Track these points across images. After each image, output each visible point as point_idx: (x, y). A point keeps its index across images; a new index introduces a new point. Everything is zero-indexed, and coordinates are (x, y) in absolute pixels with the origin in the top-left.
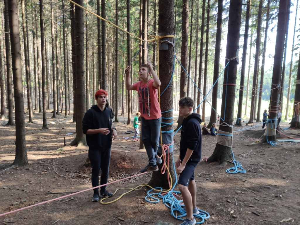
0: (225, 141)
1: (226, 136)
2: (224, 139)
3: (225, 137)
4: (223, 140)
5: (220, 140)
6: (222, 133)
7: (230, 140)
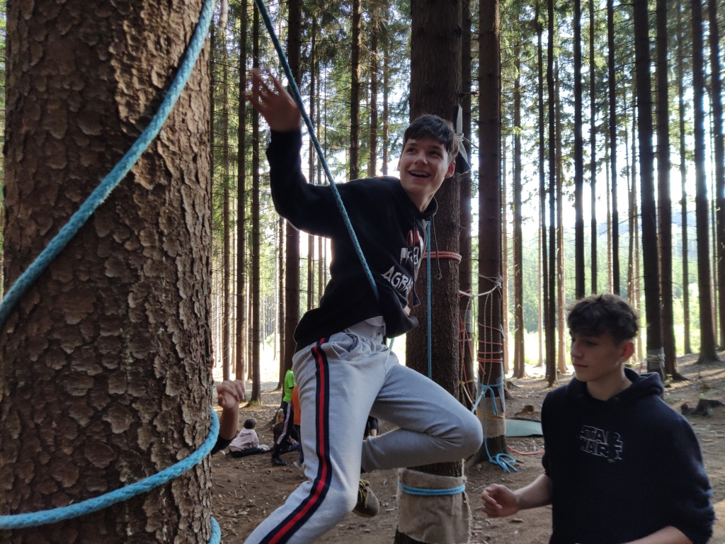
0: (439, 523)
1: (443, 497)
2: (435, 514)
3: (442, 502)
4: (431, 517)
5: (415, 522)
6: (426, 484)
7: (460, 513)
